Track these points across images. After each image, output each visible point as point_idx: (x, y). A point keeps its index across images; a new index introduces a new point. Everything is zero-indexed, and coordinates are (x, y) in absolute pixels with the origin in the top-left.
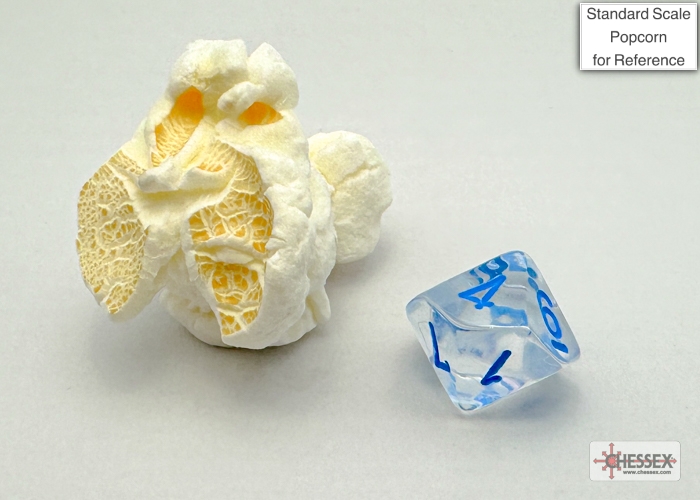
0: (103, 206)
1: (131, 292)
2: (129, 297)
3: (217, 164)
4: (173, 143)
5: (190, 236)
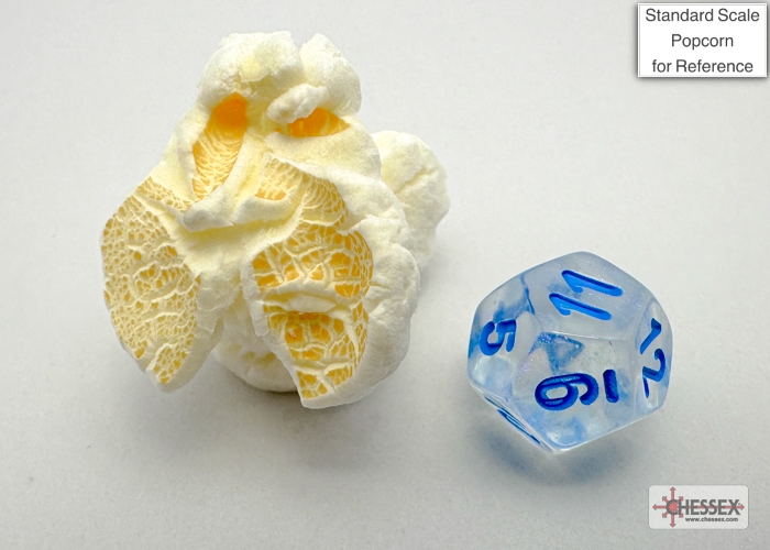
0: (135, 248)
1: (184, 355)
2: (183, 362)
3: (278, 189)
4: (215, 164)
5: (256, 283)
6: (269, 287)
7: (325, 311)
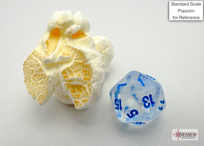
0: (32, 69)
1: (45, 96)
2: (45, 98)
3: (68, 53)
4: (52, 46)
5: (63, 77)
6: (66, 78)
7: (81, 84)
